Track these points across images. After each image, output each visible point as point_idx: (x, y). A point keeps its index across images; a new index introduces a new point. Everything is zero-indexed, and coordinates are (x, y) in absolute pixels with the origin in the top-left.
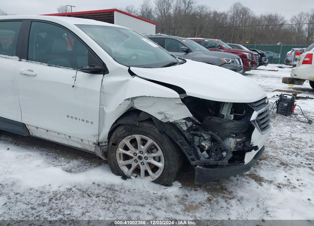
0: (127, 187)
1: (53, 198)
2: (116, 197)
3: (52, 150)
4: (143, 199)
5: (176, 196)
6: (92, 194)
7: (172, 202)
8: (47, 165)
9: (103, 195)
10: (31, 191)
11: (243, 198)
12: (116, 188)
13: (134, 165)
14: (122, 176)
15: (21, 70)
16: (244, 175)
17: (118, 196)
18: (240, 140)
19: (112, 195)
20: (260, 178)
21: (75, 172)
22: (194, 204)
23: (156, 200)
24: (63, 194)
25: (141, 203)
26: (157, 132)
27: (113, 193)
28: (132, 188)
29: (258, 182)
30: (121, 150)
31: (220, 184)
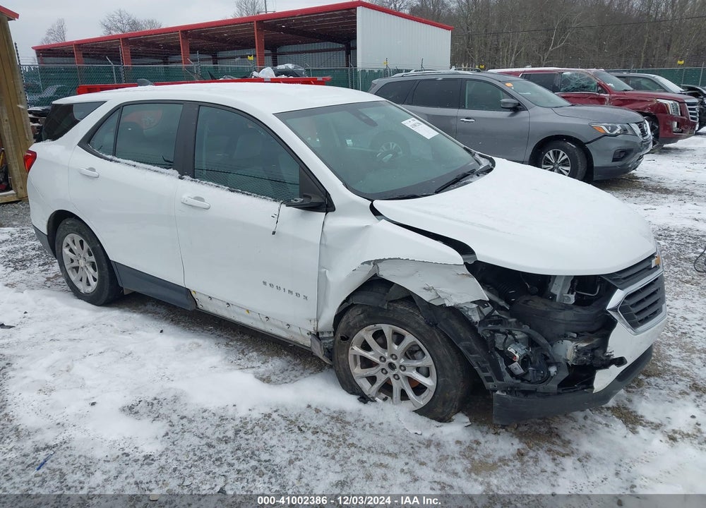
0: (368, 417)
1: (241, 429)
2: (348, 435)
3: (235, 335)
4: (395, 443)
5: (458, 442)
6: (306, 427)
7: (449, 454)
8: (228, 365)
9: (325, 430)
10: (206, 415)
11: (590, 456)
12: (349, 419)
13: (381, 379)
14: (359, 397)
15: (184, 197)
16: (602, 408)
17: (351, 435)
18: (585, 345)
19: (340, 430)
20: (636, 417)
21: (276, 383)
22: (490, 461)
23: (420, 447)
24: (257, 424)
25: (391, 451)
26: (422, 322)
27: (342, 427)
28: (376, 419)
29: (630, 426)
30: (357, 350)
31: (549, 424)
